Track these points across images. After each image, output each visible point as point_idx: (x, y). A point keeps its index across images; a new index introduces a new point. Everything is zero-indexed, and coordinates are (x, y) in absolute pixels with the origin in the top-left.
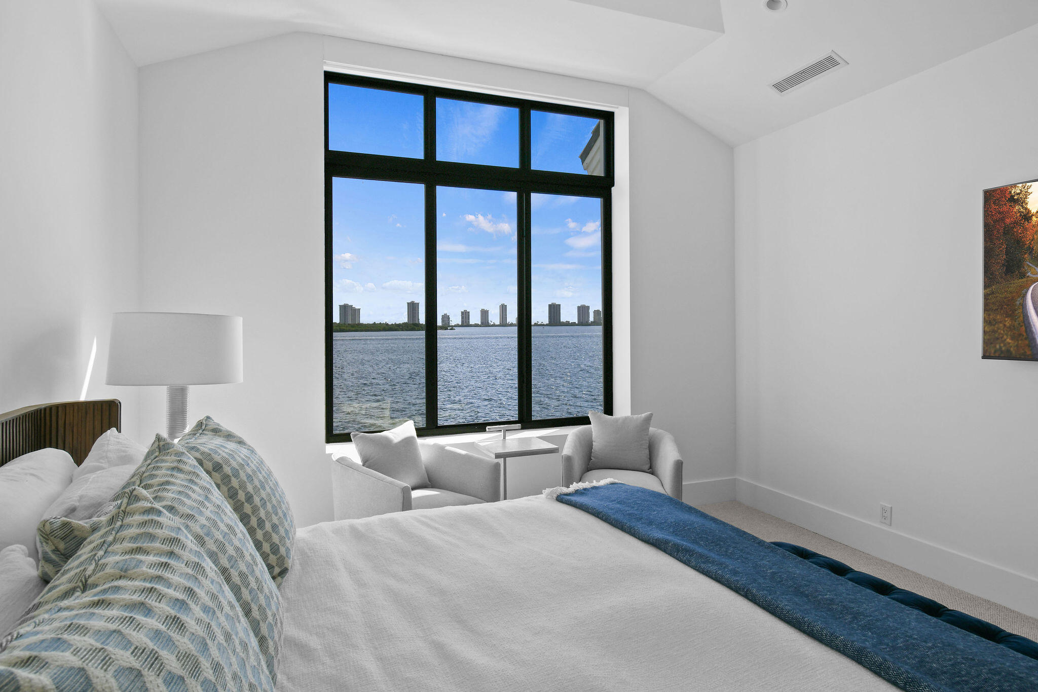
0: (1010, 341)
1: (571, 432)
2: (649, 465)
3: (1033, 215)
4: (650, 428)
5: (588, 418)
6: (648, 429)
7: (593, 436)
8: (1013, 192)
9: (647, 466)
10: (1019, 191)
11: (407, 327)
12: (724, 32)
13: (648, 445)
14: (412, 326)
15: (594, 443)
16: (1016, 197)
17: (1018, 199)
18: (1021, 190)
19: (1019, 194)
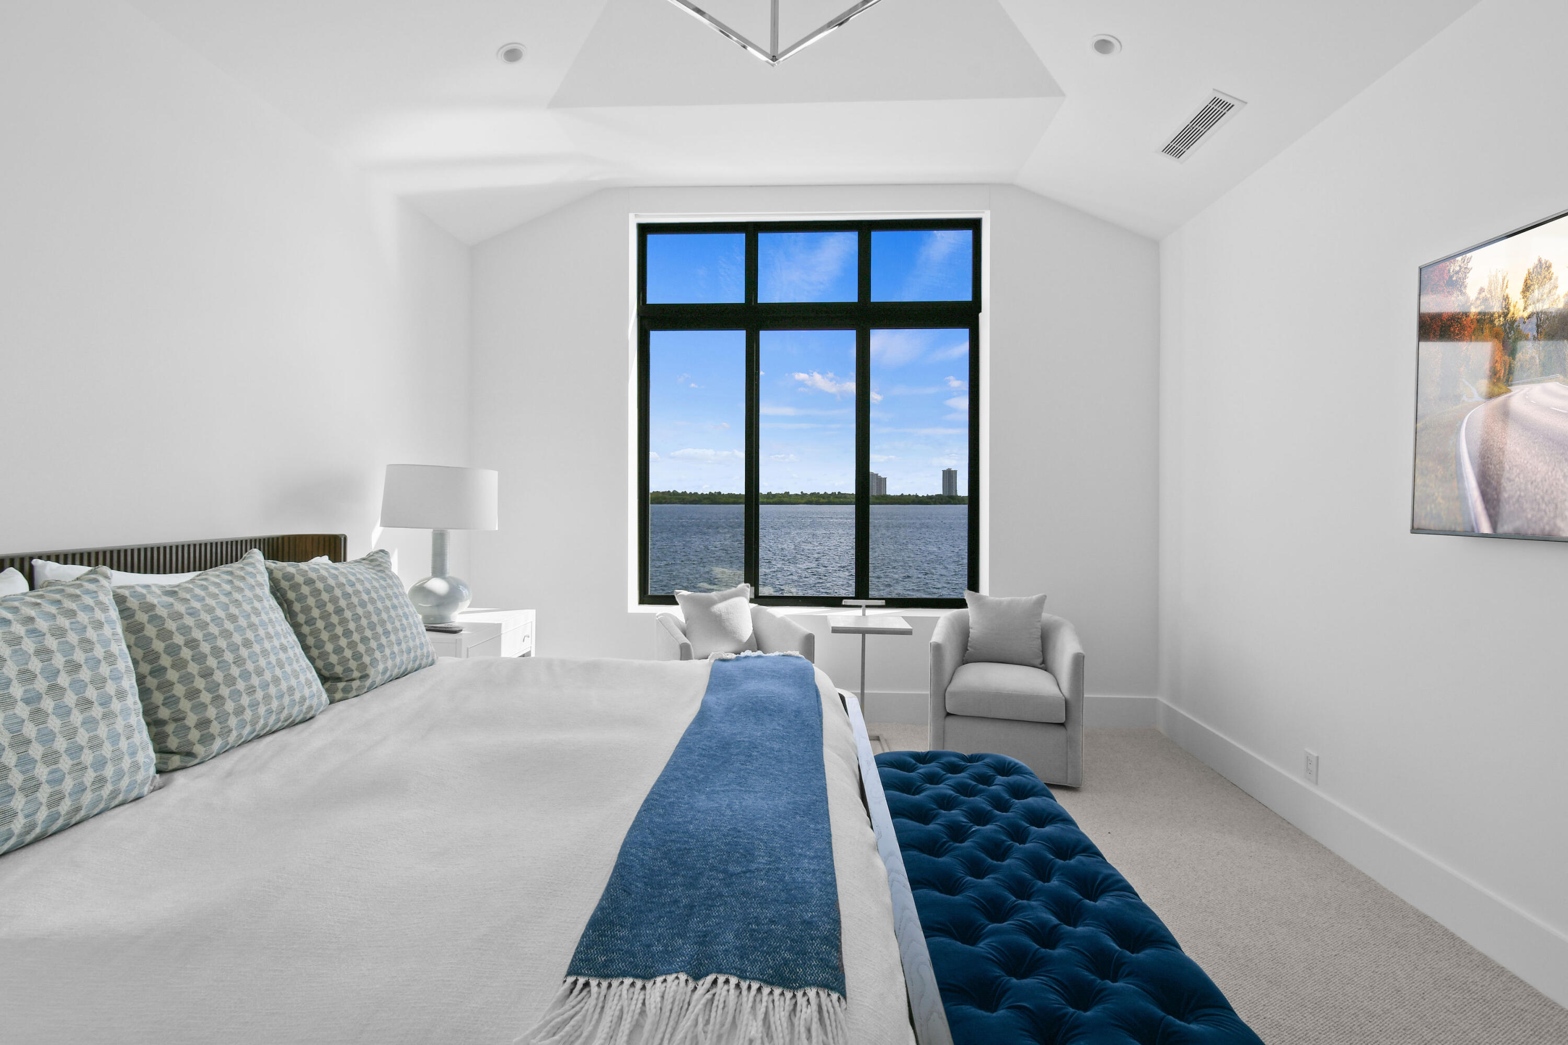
0: (1441, 501)
1: (944, 615)
2: (1042, 659)
3: (1472, 304)
4: (1043, 614)
5: (964, 600)
6: (1040, 614)
7: (971, 621)
8: (1451, 271)
9: (1040, 660)
10: (1458, 268)
11: (942, 499)
12: (1062, 94)
13: (1040, 634)
14: (947, 499)
15: (971, 630)
16: (1454, 279)
17: (1456, 281)
18: (1460, 266)
19: (1457, 273)
